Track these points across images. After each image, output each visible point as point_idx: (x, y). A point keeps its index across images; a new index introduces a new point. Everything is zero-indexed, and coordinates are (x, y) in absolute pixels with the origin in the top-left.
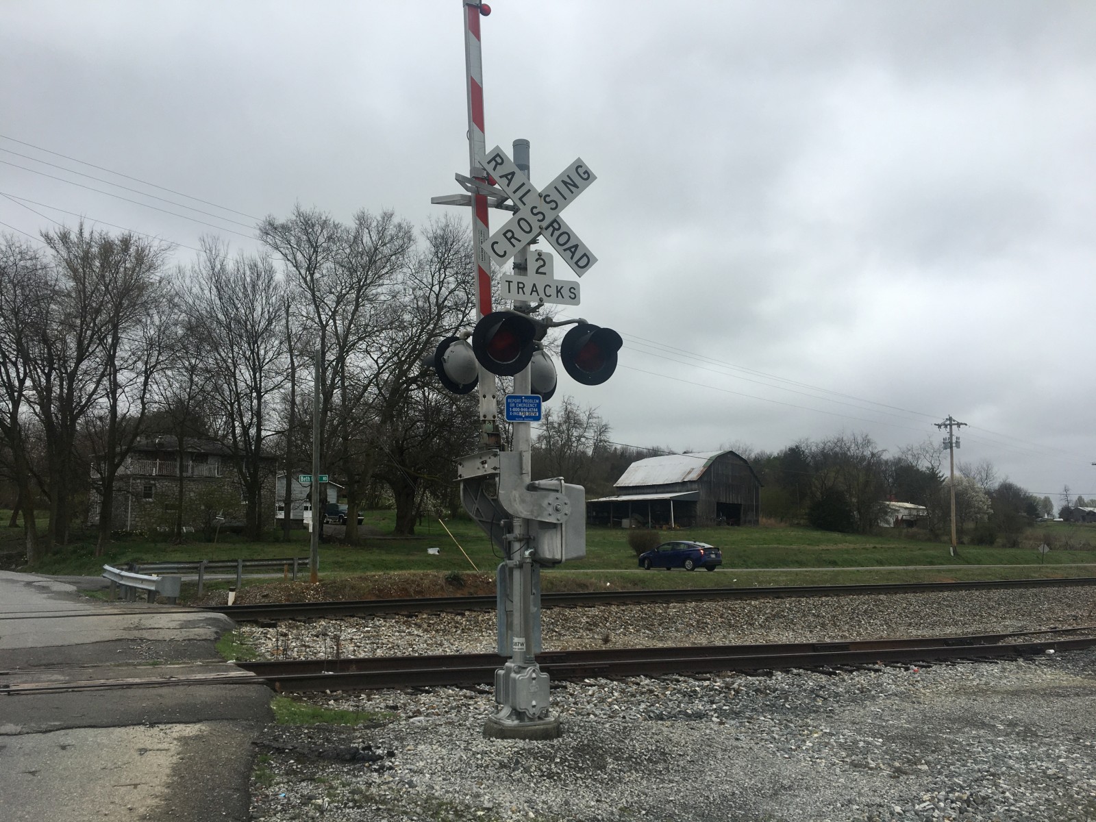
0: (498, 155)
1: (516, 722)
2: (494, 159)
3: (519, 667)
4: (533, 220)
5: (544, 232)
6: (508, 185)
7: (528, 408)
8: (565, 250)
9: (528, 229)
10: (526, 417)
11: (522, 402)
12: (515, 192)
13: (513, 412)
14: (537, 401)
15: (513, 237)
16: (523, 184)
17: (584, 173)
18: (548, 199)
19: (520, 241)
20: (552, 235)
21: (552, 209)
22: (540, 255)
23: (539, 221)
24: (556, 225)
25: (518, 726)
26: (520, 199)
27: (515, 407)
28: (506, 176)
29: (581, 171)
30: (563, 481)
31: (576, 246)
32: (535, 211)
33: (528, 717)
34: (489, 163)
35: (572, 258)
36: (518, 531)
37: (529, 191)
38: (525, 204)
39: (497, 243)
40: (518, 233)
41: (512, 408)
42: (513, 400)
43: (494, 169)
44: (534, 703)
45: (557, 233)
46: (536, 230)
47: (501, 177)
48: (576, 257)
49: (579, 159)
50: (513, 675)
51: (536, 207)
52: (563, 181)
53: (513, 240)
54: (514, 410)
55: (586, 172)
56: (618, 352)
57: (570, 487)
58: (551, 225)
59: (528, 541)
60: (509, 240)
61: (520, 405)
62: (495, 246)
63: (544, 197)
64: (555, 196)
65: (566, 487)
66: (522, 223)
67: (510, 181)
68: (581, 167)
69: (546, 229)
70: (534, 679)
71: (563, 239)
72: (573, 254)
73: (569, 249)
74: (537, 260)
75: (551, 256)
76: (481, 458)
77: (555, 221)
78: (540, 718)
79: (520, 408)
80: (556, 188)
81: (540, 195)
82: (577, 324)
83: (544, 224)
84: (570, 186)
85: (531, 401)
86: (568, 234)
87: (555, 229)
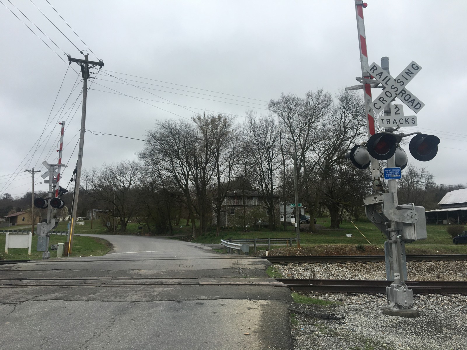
0: (374, 66)
1: (398, 309)
2: (373, 68)
3: (398, 286)
4: (393, 92)
5: (398, 96)
6: (380, 78)
7: (395, 173)
8: (408, 102)
9: (390, 96)
10: (394, 177)
11: (391, 171)
12: (383, 81)
13: (387, 175)
14: (399, 170)
15: (383, 100)
16: (387, 76)
17: (416, 67)
18: (399, 81)
19: (387, 101)
20: (402, 97)
21: (401, 85)
22: (396, 106)
23: (395, 91)
24: (403, 92)
25: (399, 311)
26: (386, 83)
27: (389, 173)
28: (379, 74)
29: (414, 66)
30: (414, 205)
31: (414, 100)
32: (393, 87)
33: (403, 307)
34: (370, 70)
35: (412, 105)
36: (393, 227)
37: (390, 79)
38: (388, 85)
39: (376, 103)
40: (386, 98)
41: (387, 174)
42: (387, 170)
43: (373, 72)
44: (406, 302)
45: (404, 96)
46: (394, 96)
47: (376, 75)
48: (414, 105)
49: (413, 61)
50: (395, 289)
51: (393, 86)
52: (406, 72)
53: (383, 101)
54: (388, 174)
55: (417, 66)
56: (438, 146)
57: (418, 207)
58: (401, 92)
59: (398, 231)
60: (382, 101)
61: (391, 172)
62: (375, 105)
63: (397, 80)
64: (402, 79)
65: (415, 207)
66: (387, 93)
67: (381, 76)
68: (414, 64)
69: (399, 94)
70: (405, 291)
71: (407, 98)
72: (413, 103)
73: (411, 101)
74: (395, 109)
75: (401, 106)
76: (374, 196)
77: (403, 90)
78: (409, 308)
79: (391, 173)
80: (402, 76)
81: (395, 80)
82: (416, 135)
83: (398, 92)
84: (409, 74)
85: (396, 170)
86: (410, 95)
87: (403, 94)
